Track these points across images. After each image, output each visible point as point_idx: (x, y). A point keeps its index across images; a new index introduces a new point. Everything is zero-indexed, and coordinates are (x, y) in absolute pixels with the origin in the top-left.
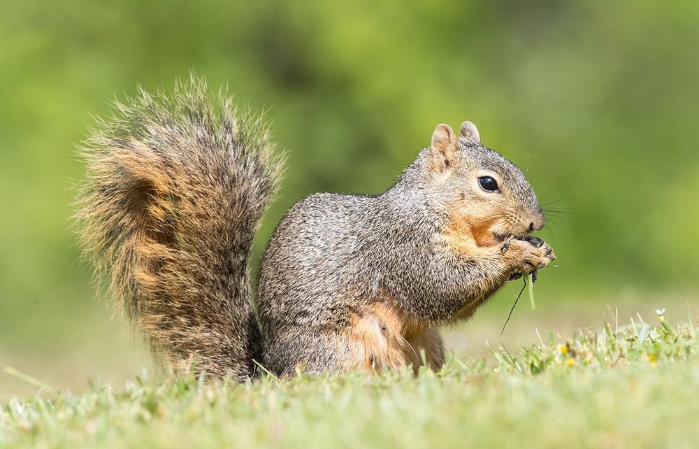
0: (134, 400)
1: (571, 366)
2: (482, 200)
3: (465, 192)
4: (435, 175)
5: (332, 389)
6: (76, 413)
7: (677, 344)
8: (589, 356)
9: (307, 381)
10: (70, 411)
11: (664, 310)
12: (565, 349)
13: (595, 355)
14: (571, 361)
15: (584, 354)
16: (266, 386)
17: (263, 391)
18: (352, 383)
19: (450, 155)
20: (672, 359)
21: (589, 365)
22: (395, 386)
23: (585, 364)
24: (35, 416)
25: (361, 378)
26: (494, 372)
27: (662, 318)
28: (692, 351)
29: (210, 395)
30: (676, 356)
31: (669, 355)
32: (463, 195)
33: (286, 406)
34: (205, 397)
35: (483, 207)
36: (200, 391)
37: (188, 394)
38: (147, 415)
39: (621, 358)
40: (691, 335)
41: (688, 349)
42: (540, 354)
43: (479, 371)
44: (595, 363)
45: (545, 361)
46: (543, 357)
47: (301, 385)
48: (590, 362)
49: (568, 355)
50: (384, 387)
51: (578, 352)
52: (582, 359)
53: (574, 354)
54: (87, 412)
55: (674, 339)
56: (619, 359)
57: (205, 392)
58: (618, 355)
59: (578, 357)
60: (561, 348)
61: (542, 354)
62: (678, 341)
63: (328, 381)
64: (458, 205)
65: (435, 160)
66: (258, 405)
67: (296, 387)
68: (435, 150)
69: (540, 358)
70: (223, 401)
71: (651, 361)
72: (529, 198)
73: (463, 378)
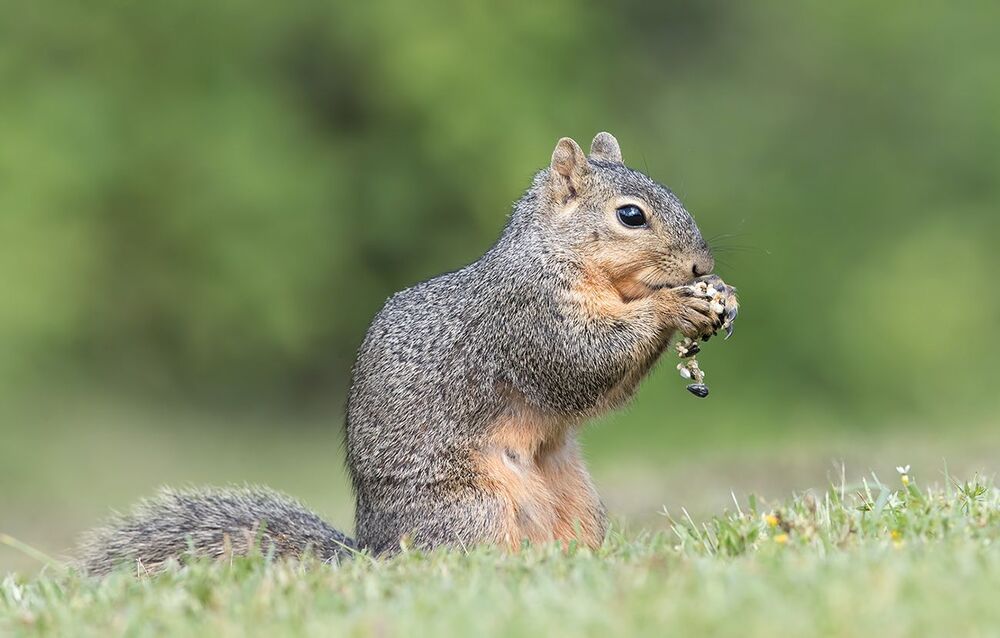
0: (176, 582)
1: (784, 545)
2: (623, 239)
3: (599, 231)
4: (556, 209)
5: (452, 571)
6: (96, 600)
7: (930, 516)
8: (809, 531)
9: (417, 560)
10: (88, 597)
11: (908, 467)
12: (774, 521)
13: (817, 529)
14: (783, 538)
15: (801, 528)
16: (360, 567)
17: (355, 573)
18: (480, 563)
19: (576, 181)
20: (923, 538)
21: (808, 544)
22: (539, 570)
23: (803, 542)
24: (38, 602)
25: (491, 556)
26: (676, 551)
27: (905, 478)
28: (951, 525)
29: (283, 576)
30: (929, 533)
31: (918, 531)
32: (596, 235)
33: (388, 594)
34: (276, 581)
35: (626, 248)
36: (268, 572)
37: (252, 577)
38: (196, 606)
39: (851, 534)
40: (949, 503)
41: (945, 524)
42: (738, 527)
43: (656, 549)
44: (817, 539)
45: (745, 535)
46: (744, 530)
47: (410, 566)
48: (810, 540)
49: (779, 529)
50: (525, 571)
51: (791, 524)
52: (799, 534)
53: (787, 528)
54: (111, 600)
55: (926, 509)
56: (848, 535)
57: (275, 572)
58: (848, 530)
59: (793, 532)
60: (767, 519)
61: (742, 527)
62: (931, 512)
63: (445, 560)
64: (590, 248)
65: (556, 187)
66: (349, 592)
67: (400, 569)
68: (555, 173)
69: (739, 532)
70: (302, 586)
71: (895, 539)
72: (688, 232)
73: (634, 559)
